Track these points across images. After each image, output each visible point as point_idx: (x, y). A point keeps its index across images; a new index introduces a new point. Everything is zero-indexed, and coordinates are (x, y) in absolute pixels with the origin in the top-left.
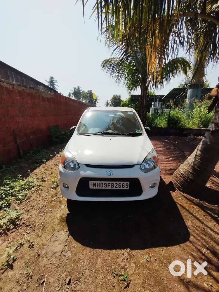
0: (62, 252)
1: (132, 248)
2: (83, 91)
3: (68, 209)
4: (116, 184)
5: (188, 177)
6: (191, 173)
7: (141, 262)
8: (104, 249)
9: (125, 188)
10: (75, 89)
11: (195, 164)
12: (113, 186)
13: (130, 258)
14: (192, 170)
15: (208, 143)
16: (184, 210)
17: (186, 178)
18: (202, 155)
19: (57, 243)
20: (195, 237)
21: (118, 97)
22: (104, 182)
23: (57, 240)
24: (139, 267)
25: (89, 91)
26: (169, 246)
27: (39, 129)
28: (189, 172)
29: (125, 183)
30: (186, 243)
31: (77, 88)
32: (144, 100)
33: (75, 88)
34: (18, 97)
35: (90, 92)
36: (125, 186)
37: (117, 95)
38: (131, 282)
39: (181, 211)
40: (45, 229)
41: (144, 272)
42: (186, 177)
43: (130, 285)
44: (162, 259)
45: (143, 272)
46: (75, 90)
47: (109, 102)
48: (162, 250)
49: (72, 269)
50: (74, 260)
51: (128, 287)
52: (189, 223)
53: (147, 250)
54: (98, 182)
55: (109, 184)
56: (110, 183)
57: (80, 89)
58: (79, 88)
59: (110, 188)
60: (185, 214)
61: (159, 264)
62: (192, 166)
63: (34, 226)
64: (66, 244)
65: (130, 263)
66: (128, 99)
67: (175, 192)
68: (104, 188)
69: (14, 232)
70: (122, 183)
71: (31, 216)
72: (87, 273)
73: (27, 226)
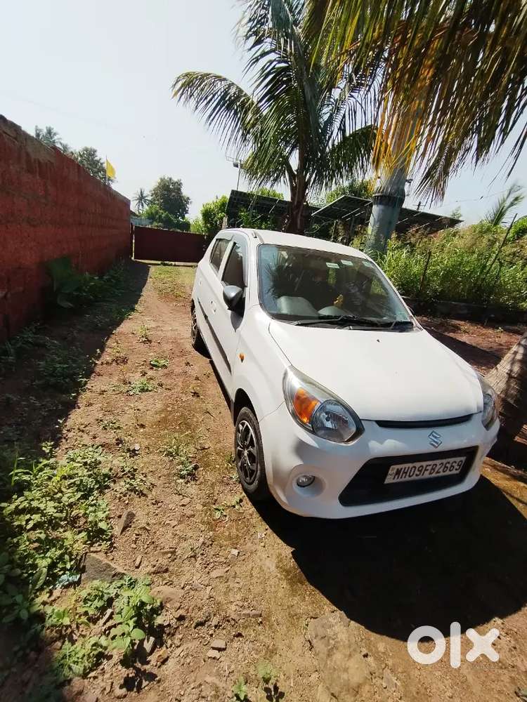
2: (65, 147)
3: (281, 538)
9: (453, 472)
11: (508, 395)
12: (433, 471)
19: (338, 656)
21: (174, 184)
22: (418, 465)
23: (335, 647)
27: (19, 268)
29: (458, 460)
32: (299, 215)
36: (456, 467)
37: (170, 179)
47: (144, 195)
54: (407, 465)
58: (50, 132)
59: (427, 475)
62: (503, 399)
63: (226, 619)
64: (364, 650)
66: (220, 198)
68: (413, 478)
69: (167, 657)
70: (452, 460)
71: (188, 587)
73: (201, 624)
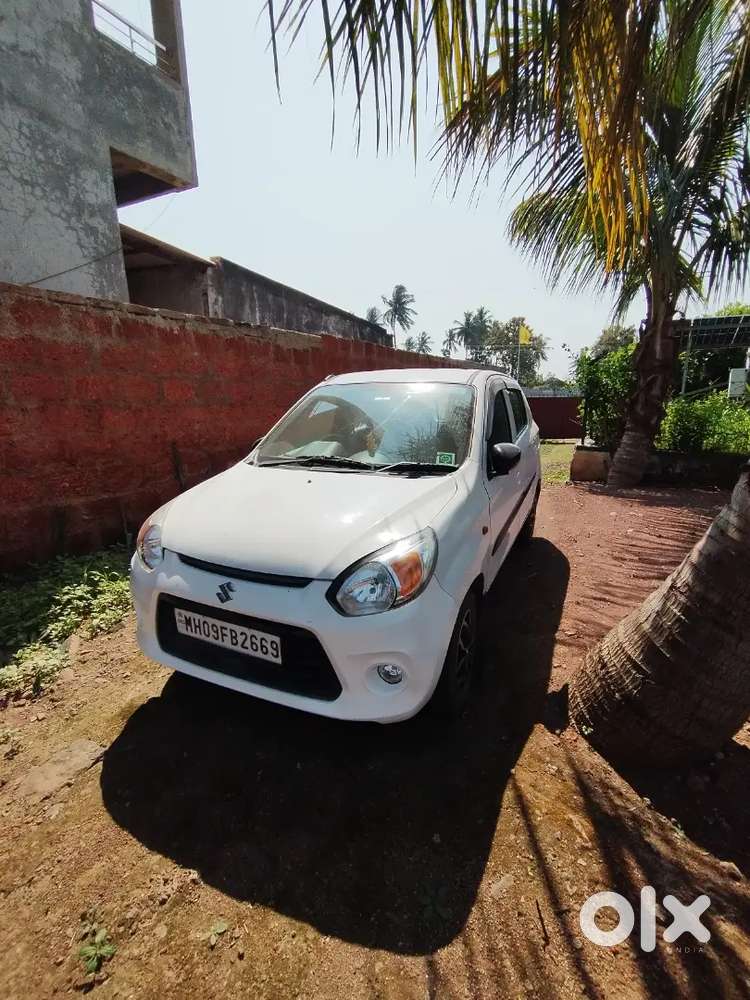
0: (47, 798)
1: (210, 877)
2: (496, 324)
4: (244, 637)
5: (618, 682)
6: (635, 666)
7: (192, 936)
8: (139, 840)
9: (269, 658)
10: (468, 316)
11: (657, 627)
12: (234, 641)
13: (176, 903)
14: (642, 651)
15: (732, 533)
16: (518, 821)
17: (609, 685)
18: (697, 589)
19: (57, 768)
20: (470, 958)
24: (170, 948)
25: (514, 321)
26: (333, 936)
28: (629, 658)
29: (270, 637)
30: (408, 960)
31: (476, 313)
33: (470, 315)
34: (196, 354)
35: (518, 322)
36: (269, 650)
38: (105, 983)
39: (501, 819)
40: (73, 721)
41: (170, 974)
42: (611, 677)
43: (96, 989)
44: (261, 967)
45: (165, 971)
46: (468, 320)
48: (293, 937)
49: (23, 855)
50: (48, 833)
51: (85, 993)
52: (495, 886)
53: (246, 907)
54: (197, 617)
55: (225, 632)
56: (226, 629)
57: (486, 317)
58: (481, 313)
59: (227, 643)
60: (513, 837)
61: (239, 976)
62: (643, 635)
63: (62, 707)
64: (72, 782)
65: (159, 921)
67: (553, 732)
68: (211, 639)
69: (23, 705)
70: (260, 634)
72: (43, 885)
73: (53, 701)
